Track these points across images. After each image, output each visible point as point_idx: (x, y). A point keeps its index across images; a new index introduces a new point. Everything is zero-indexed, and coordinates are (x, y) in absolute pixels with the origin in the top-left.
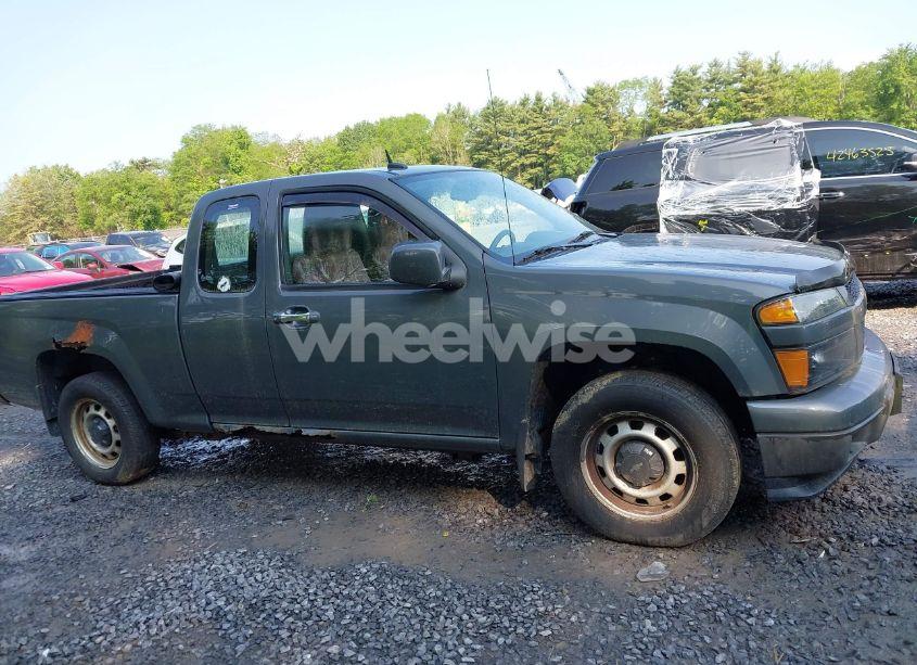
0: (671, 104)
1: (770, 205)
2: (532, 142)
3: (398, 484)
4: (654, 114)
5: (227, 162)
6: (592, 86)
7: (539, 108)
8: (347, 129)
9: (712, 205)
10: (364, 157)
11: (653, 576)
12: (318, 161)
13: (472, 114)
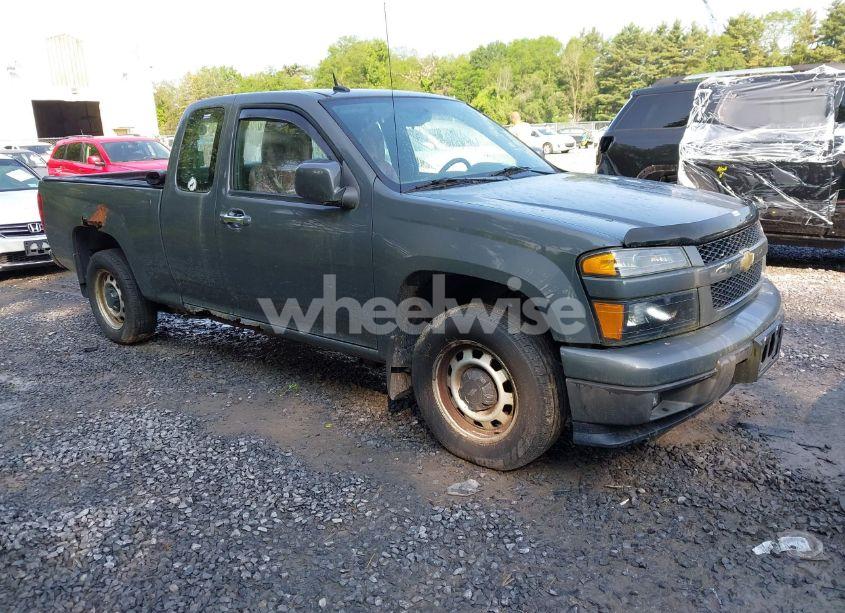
0: (821, 40)
1: (794, 157)
2: (663, 72)
3: (323, 378)
4: (800, 49)
5: (365, 72)
6: (736, 17)
7: (676, 37)
8: (481, 48)
9: (734, 152)
10: (494, 75)
11: (462, 492)
12: (449, 76)
13: (605, 39)
